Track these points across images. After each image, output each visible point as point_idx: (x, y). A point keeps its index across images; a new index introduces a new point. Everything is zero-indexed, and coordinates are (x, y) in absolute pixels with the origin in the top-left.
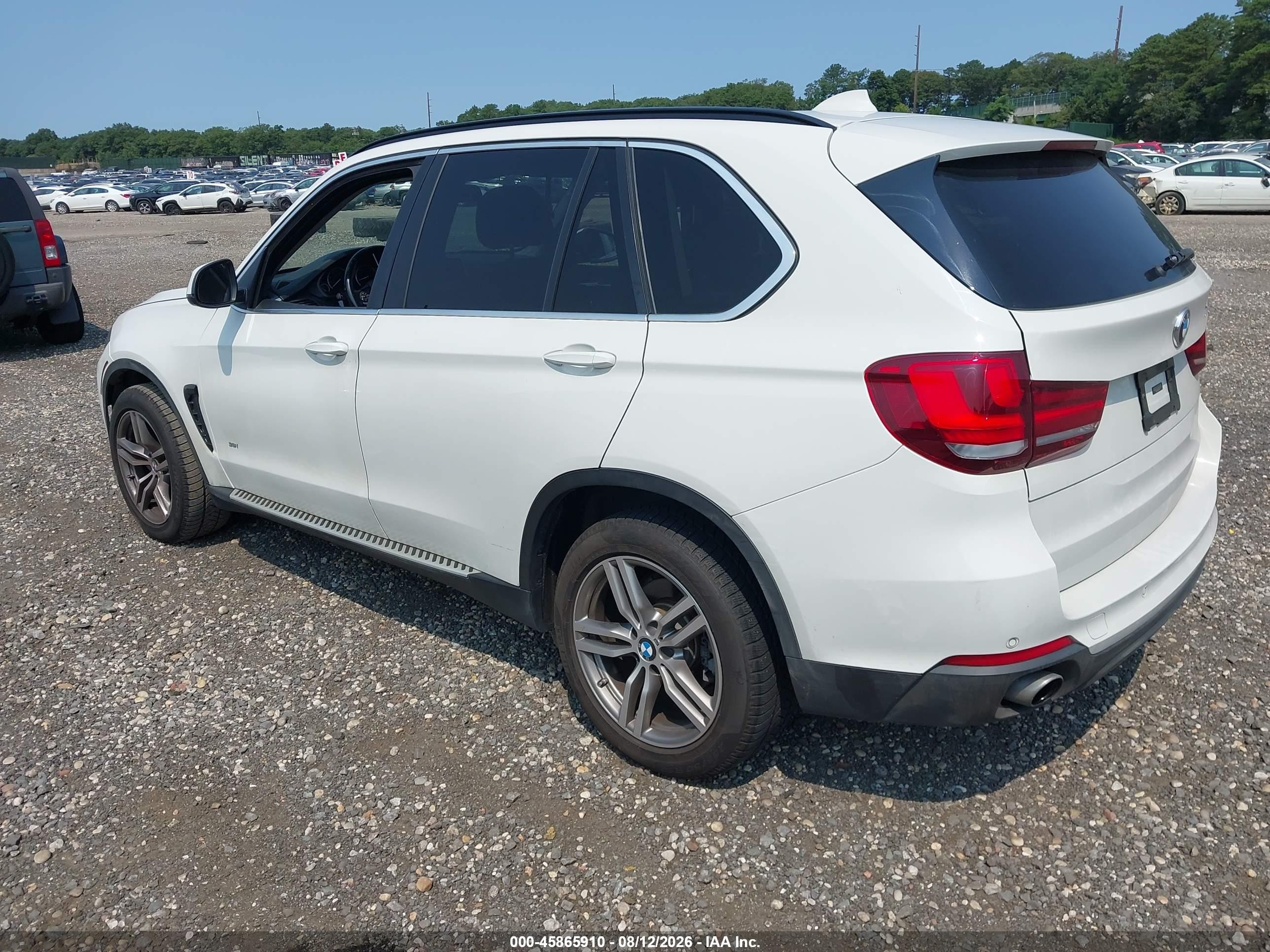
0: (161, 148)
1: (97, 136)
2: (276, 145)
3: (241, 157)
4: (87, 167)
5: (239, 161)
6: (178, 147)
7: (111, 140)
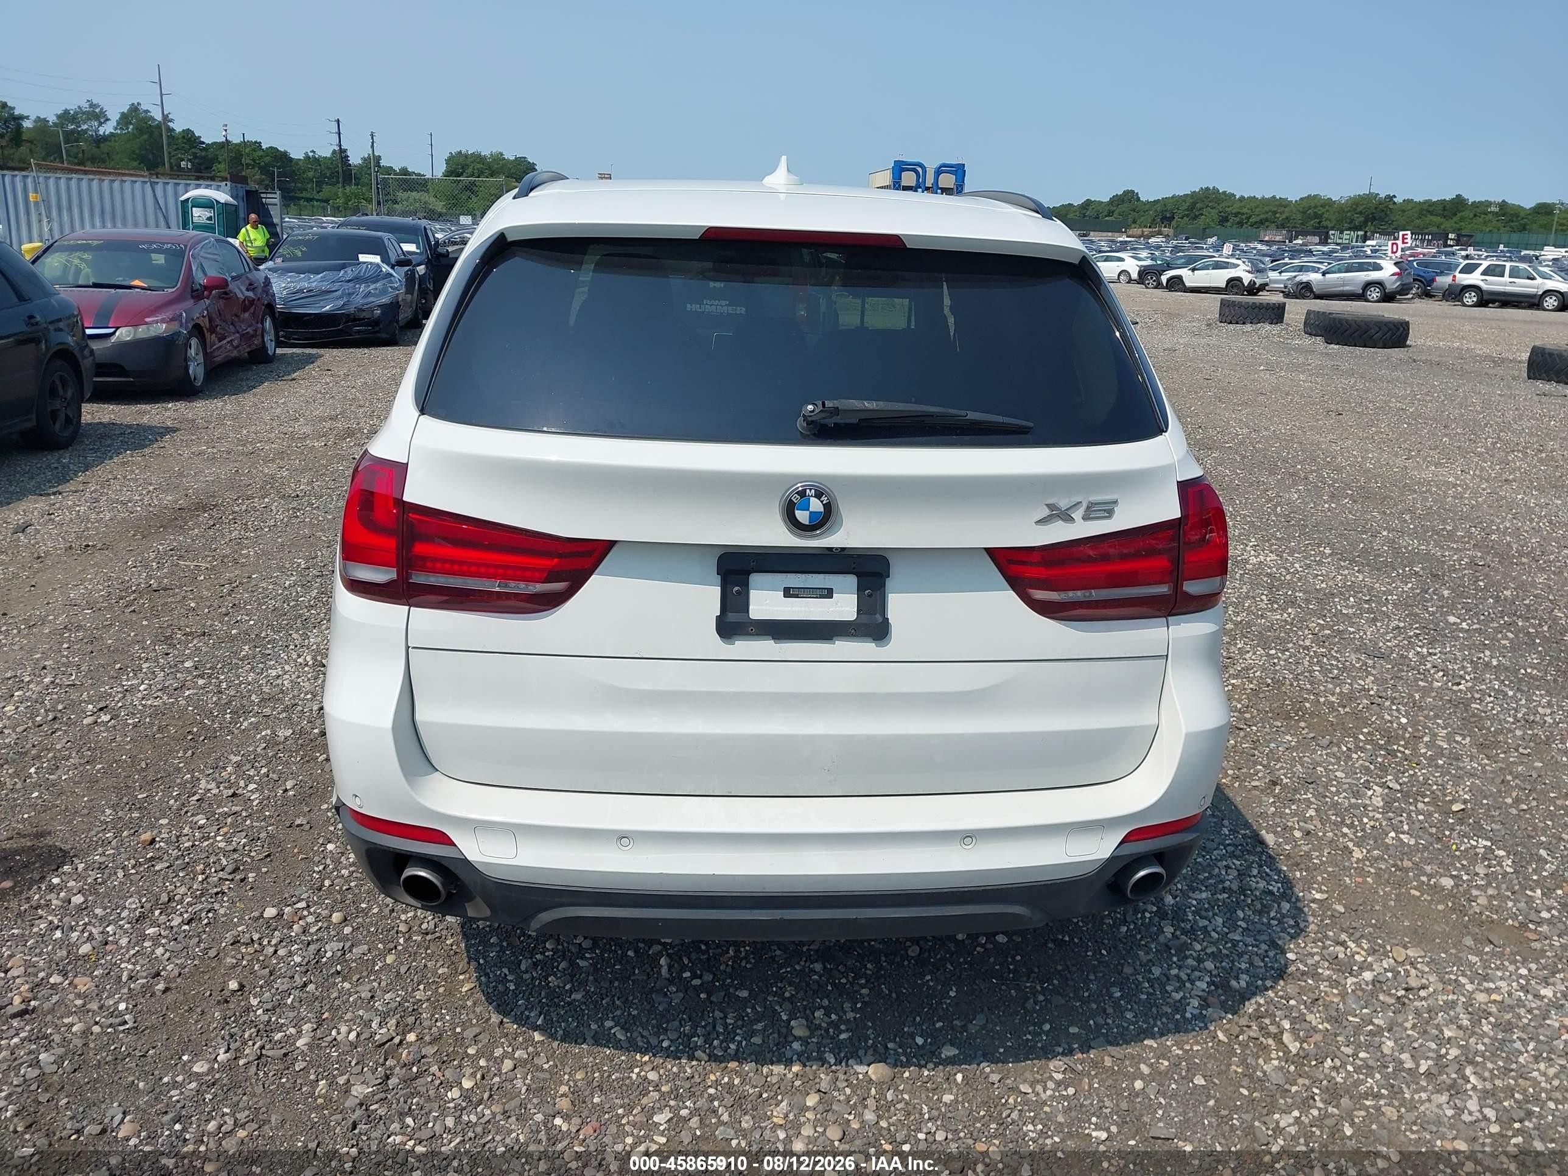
0: (1244, 217)
1: (1177, 200)
2: (1381, 219)
3: (1331, 232)
4: (1160, 233)
5: (1327, 237)
6: (1262, 216)
7: (1192, 207)
